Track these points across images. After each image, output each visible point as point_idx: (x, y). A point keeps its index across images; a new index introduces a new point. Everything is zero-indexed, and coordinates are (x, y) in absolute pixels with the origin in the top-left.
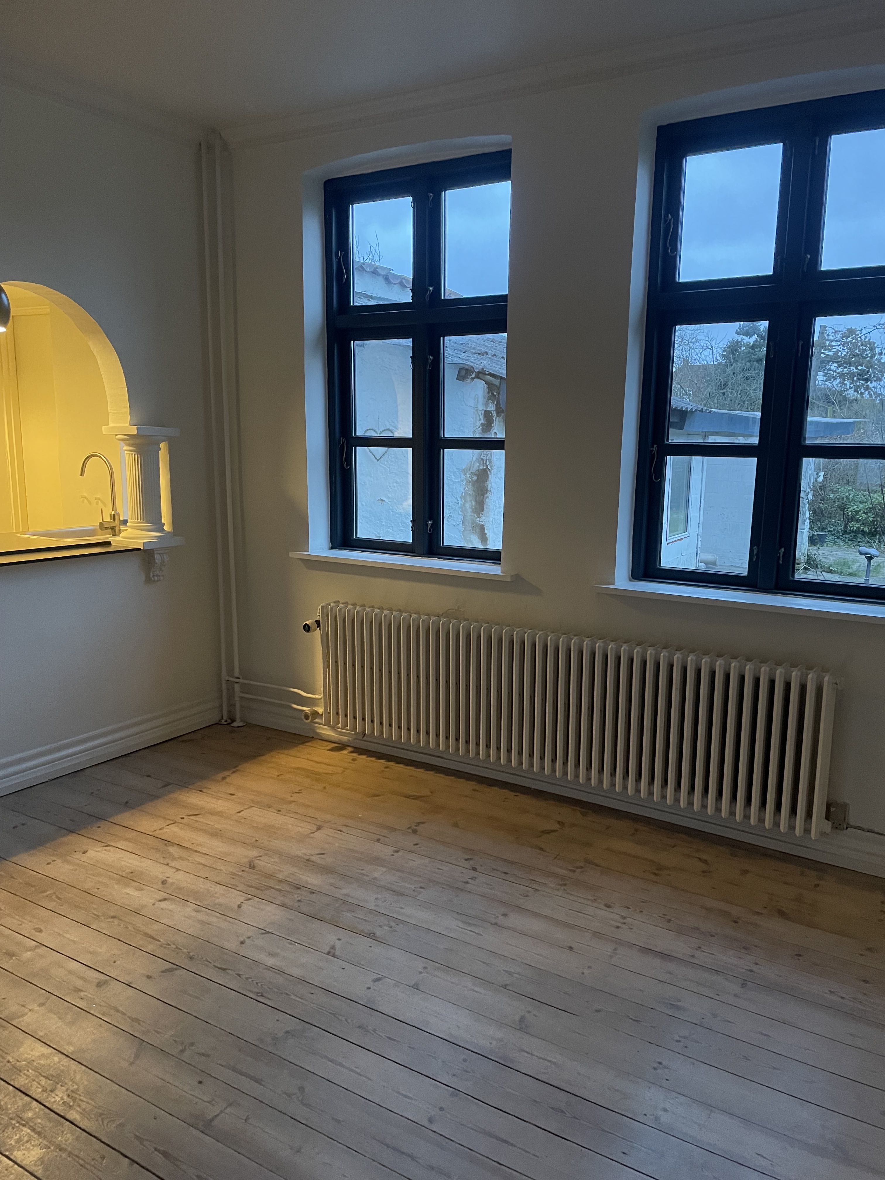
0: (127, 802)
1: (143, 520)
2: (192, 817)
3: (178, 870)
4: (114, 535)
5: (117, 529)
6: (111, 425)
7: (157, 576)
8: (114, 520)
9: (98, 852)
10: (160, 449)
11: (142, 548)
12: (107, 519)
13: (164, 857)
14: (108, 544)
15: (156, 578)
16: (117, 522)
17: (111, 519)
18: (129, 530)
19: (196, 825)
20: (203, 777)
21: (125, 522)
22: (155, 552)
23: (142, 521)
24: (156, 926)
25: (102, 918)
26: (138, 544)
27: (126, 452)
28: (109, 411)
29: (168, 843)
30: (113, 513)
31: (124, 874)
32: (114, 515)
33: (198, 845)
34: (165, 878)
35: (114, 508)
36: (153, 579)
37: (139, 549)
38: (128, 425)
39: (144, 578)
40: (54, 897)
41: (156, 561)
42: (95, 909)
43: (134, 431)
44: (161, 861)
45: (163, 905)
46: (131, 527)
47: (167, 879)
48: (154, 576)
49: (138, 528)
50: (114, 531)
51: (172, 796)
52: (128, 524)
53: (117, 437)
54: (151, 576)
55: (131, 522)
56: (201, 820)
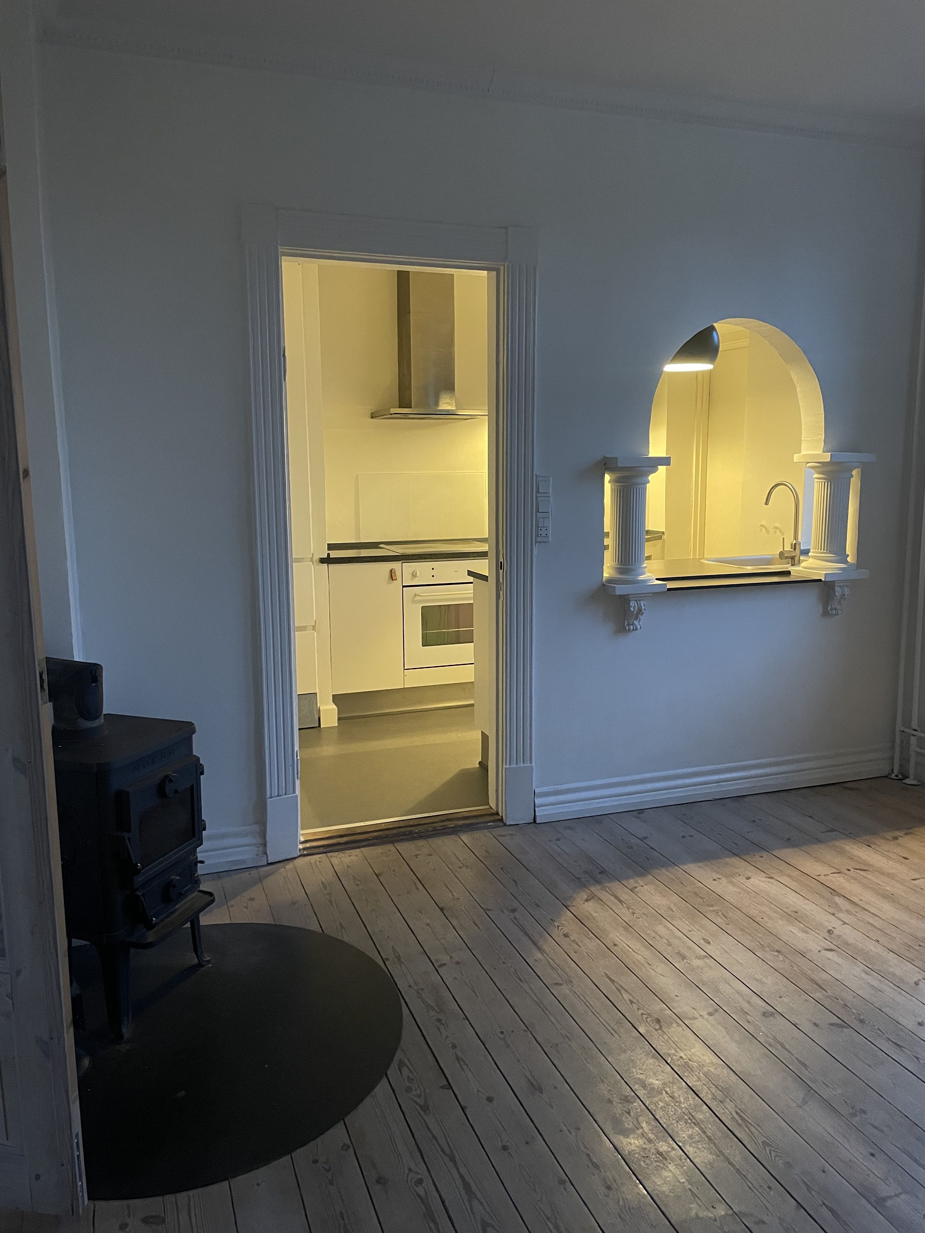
0: (789, 839)
1: (827, 550)
2: (858, 871)
3: (845, 923)
4: (793, 565)
5: (796, 559)
6: (804, 452)
7: (835, 609)
8: (795, 549)
9: (762, 881)
10: (852, 476)
11: (823, 580)
12: (788, 548)
13: (829, 906)
14: (788, 573)
15: (834, 612)
16: (798, 551)
17: (791, 548)
18: (811, 560)
19: (865, 881)
20: (873, 832)
21: (806, 552)
22: (836, 584)
23: (825, 551)
24: (824, 976)
25: (767, 949)
26: (820, 575)
27: (816, 480)
28: (803, 439)
29: (834, 892)
30: (794, 542)
31: (787, 911)
32: (795, 544)
33: (866, 903)
34: (830, 928)
35: (796, 538)
36: (831, 612)
37: (820, 580)
38: (821, 452)
39: (821, 611)
40: (720, 913)
41: (837, 593)
42: (759, 938)
43: (827, 457)
44: (826, 908)
45: (830, 954)
46: (814, 557)
47: (833, 929)
48: (831, 609)
49: (818, 558)
50: (793, 561)
51: (837, 843)
52: (810, 554)
53: (809, 465)
54: (829, 609)
55: (813, 552)
56: (869, 877)
